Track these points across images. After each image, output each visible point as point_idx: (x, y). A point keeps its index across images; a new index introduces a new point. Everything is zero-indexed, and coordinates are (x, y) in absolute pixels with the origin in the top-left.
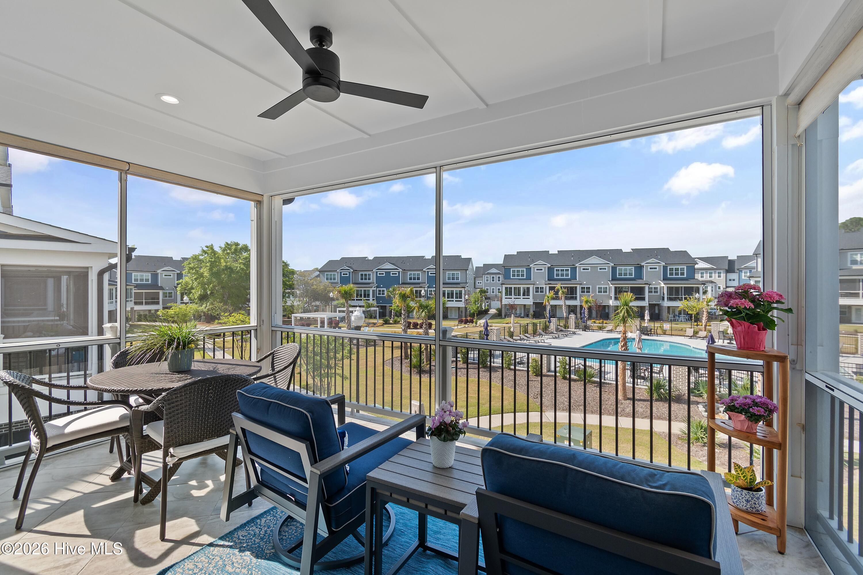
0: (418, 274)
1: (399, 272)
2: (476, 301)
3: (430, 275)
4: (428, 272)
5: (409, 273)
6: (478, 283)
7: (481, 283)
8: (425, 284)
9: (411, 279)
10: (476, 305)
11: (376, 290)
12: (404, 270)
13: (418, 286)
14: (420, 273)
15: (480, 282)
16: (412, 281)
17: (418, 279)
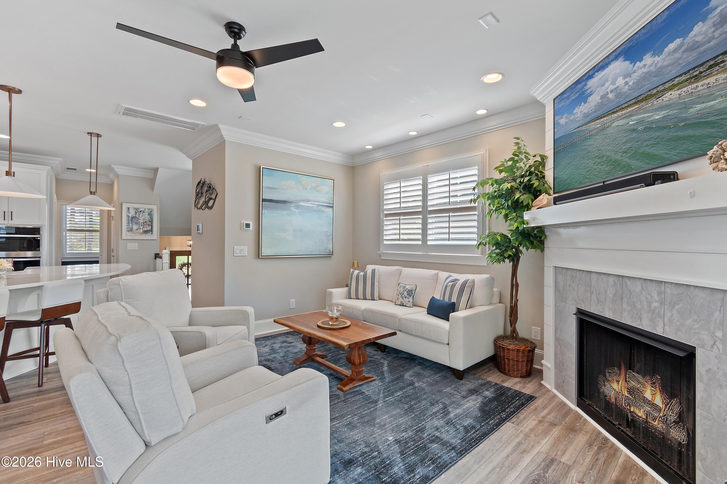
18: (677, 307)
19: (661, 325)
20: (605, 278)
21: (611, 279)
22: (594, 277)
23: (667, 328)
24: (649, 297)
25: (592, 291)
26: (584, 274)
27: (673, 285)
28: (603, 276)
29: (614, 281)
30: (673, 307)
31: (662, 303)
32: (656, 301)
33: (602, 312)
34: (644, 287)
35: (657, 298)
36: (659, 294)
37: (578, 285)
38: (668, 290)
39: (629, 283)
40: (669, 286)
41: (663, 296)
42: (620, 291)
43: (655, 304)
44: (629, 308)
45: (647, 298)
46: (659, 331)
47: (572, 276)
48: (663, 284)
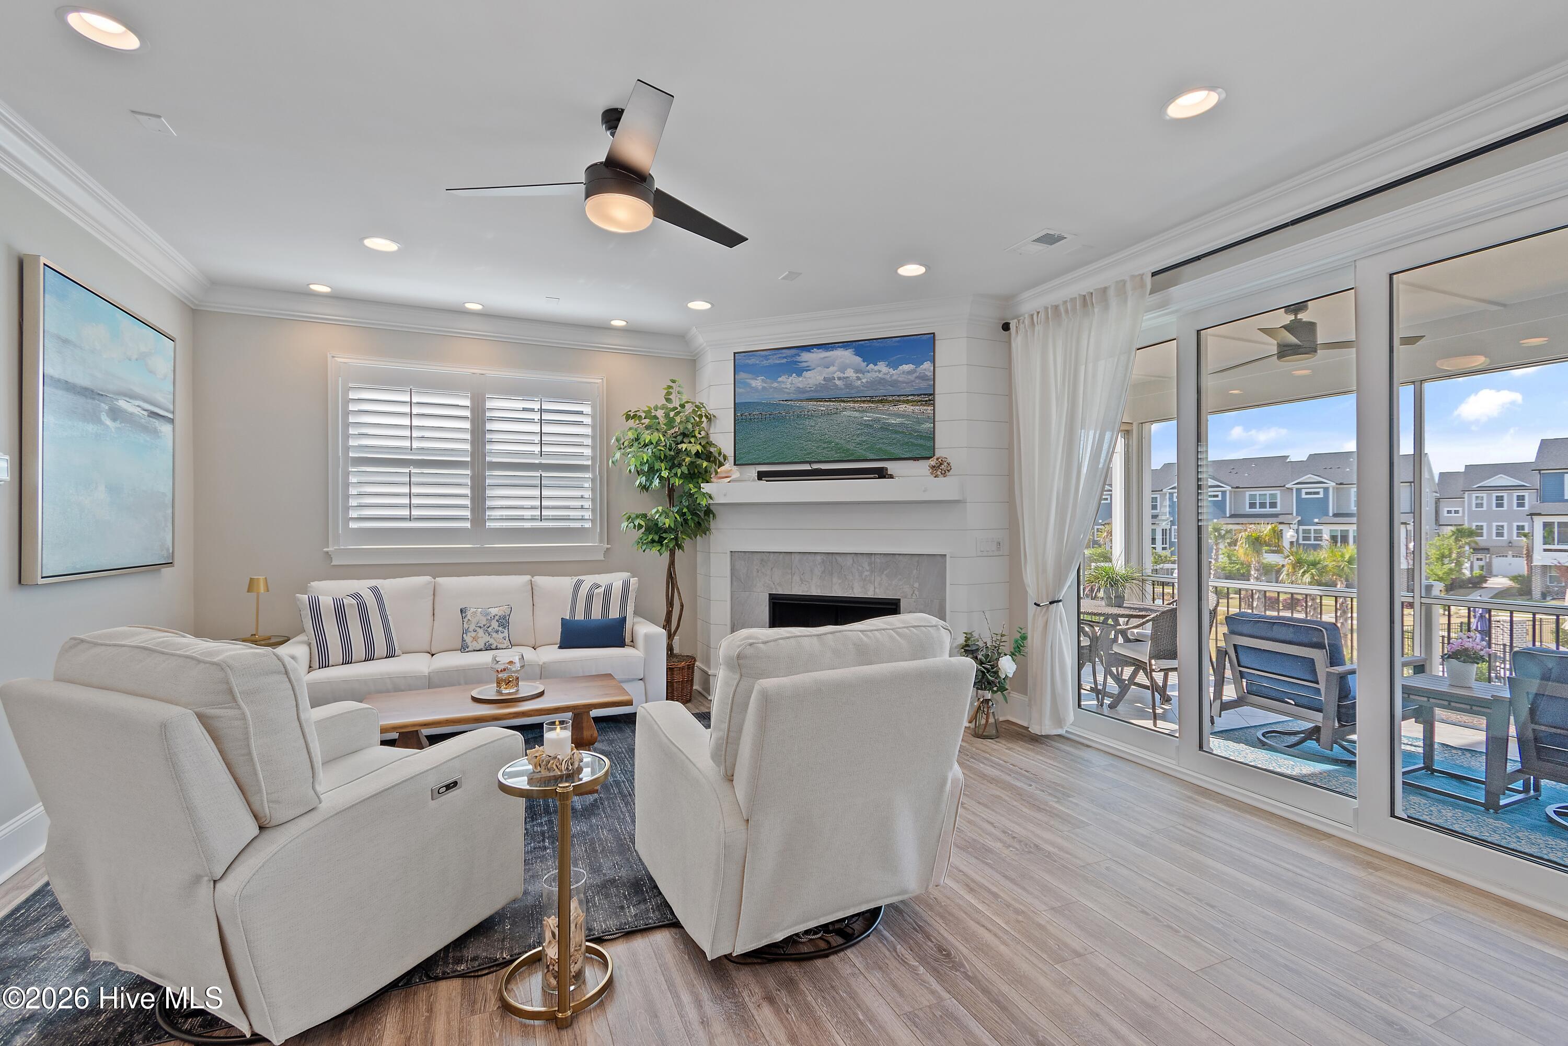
0: (1273, 496)
1: (1224, 493)
2: (1443, 556)
3: (1304, 496)
4: (1299, 491)
5: (1248, 494)
6: (1449, 512)
7: (1456, 512)
8: (1290, 516)
9: (1252, 505)
10: (1443, 564)
11: (1170, 530)
12: (1237, 488)
13: (1274, 520)
14: (1278, 493)
15: (1453, 509)
16: (1258, 510)
17: (1273, 505)
18: (885, 573)
19: (872, 589)
20: (810, 557)
21: (819, 558)
22: (797, 557)
23: (877, 590)
24: (860, 568)
25: (793, 572)
26: (781, 556)
27: (882, 555)
28: (807, 555)
29: (823, 559)
30: (883, 573)
31: (872, 571)
32: (867, 571)
33: (807, 591)
34: (855, 560)
35: (868, 568)
36: (870, 564)
37: (772, 569)
38: (878, 560)
39: (839, 559)
40: (878, 556)
41: (873, 566)
42: (830, 568)
43: (866, 573)
44: (840, 581)
45: (858, 570)
46: (870, 594)
47: (762, 560)
48: (873, 555)
